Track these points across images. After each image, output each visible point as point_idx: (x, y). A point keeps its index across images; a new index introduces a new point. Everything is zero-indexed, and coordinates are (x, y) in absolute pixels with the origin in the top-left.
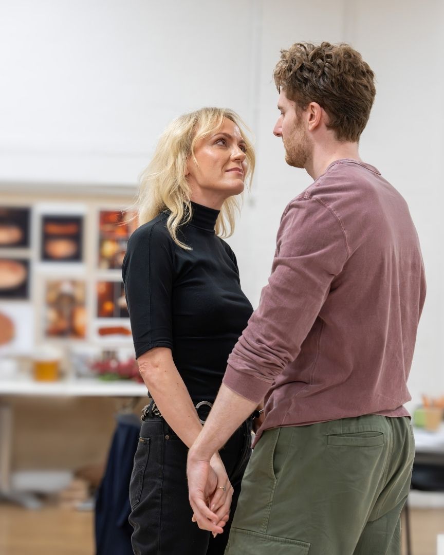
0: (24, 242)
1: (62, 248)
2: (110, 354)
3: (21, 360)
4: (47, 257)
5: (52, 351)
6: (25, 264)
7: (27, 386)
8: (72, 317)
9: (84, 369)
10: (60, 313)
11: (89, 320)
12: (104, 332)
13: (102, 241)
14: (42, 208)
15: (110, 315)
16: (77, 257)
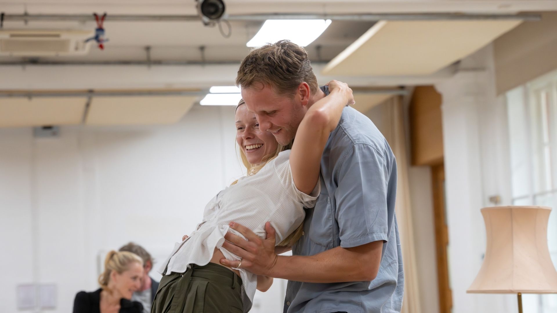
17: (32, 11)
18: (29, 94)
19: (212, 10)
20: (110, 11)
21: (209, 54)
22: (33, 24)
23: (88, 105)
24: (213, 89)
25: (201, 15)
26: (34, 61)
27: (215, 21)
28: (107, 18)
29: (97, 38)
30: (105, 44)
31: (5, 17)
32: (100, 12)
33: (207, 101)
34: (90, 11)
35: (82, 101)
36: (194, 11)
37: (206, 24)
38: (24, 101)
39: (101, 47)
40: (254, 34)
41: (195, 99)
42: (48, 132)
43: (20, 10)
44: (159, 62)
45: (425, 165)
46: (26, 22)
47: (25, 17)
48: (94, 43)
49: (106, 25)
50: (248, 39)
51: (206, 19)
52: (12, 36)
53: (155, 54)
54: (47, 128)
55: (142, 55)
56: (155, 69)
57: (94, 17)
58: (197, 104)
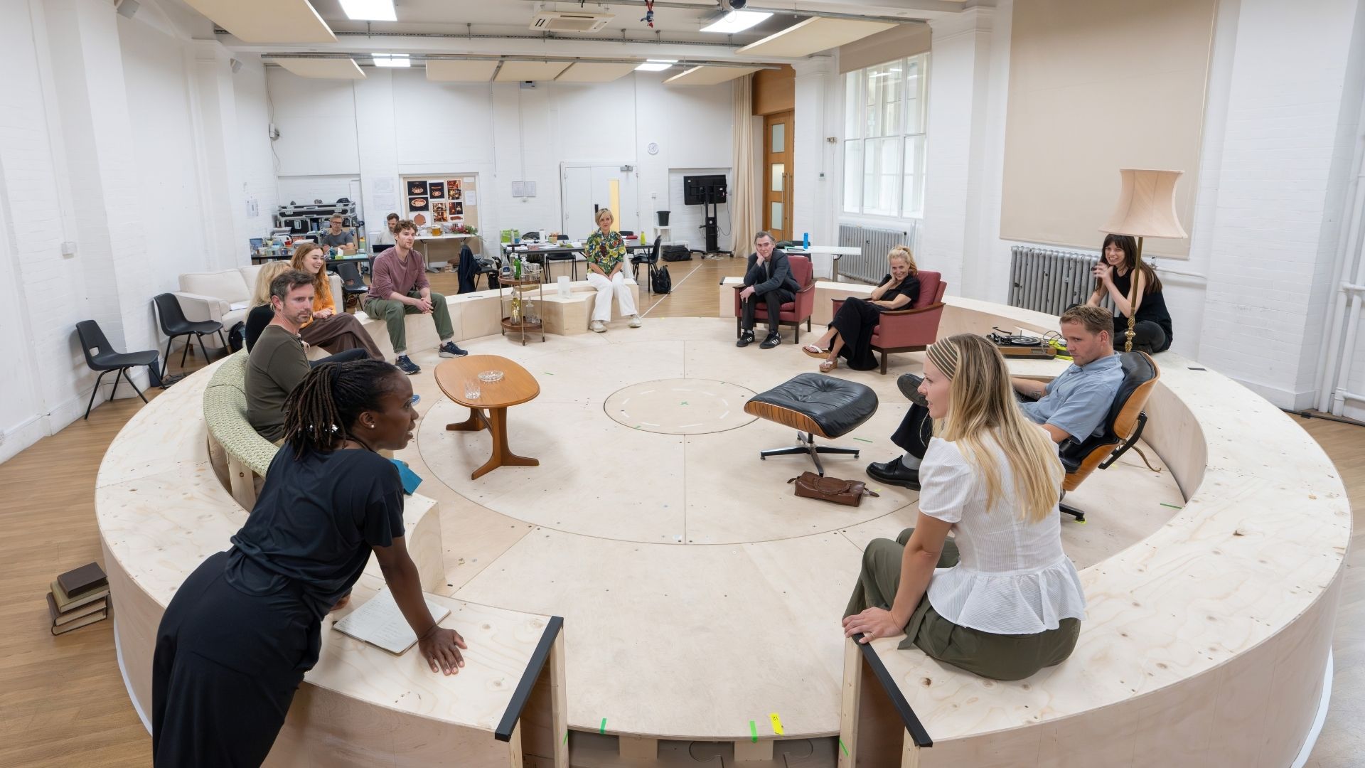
0: (425, 192)
1: (437, 194)
2: (455, 225)
3: (428, 228)
4: (432, 197)
5: (438, 226)
6: (426, 199)
7: (431, 237)
8: (442, 214)
9: (448, 231)
10: (438, 214)
11: (447, 215)
12: (452, 219)
13: (449, 192)
14: (429, 181)
15: (454, 214)
16: (442, 196)
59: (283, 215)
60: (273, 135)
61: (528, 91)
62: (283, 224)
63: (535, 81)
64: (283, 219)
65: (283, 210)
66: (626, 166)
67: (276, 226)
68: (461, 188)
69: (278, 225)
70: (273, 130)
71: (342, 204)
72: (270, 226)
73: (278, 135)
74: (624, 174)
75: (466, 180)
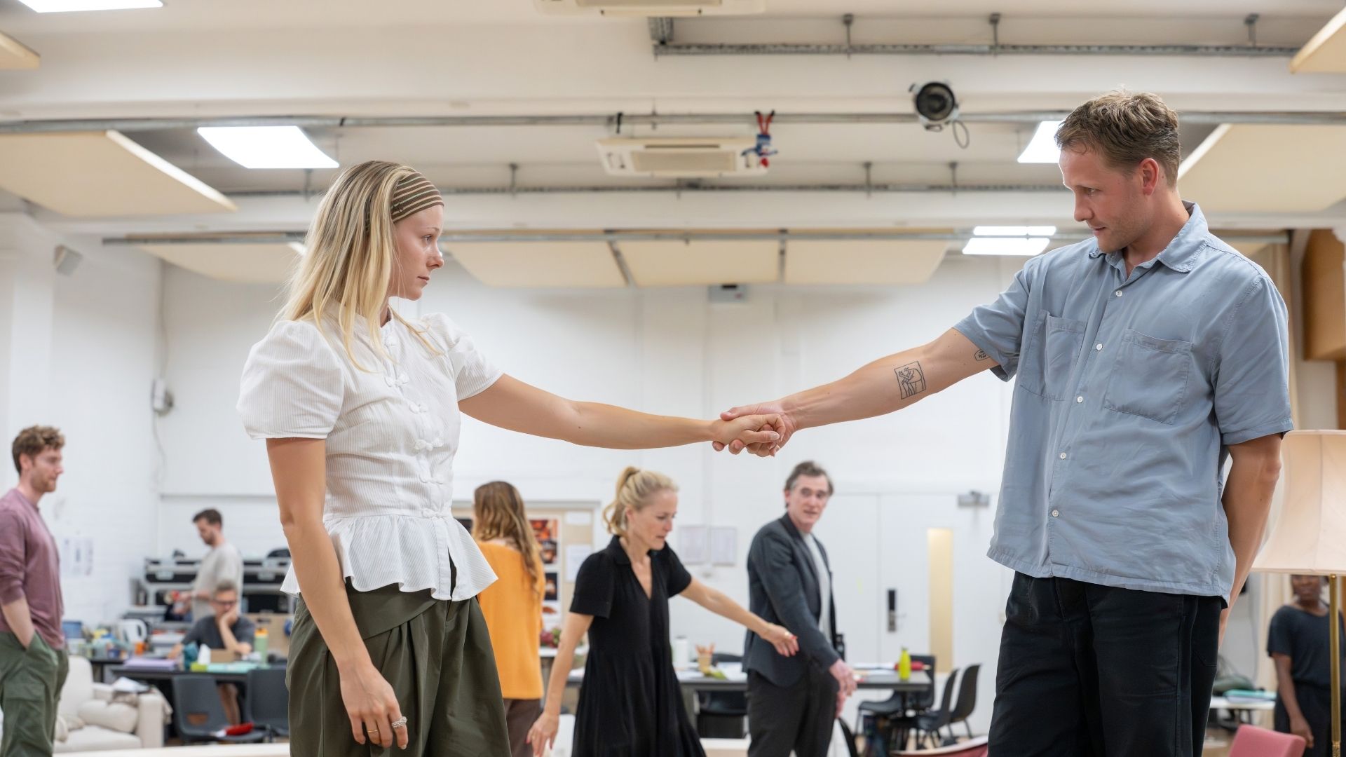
17: (661, 109)
18: (687, 236)
19: (937, 104)
20: (780, 108)
21: (963, 174)
22: (663, 128)
23: (782, 253)
24: (978, 230)
25: (917, 113)
26: (694, 185)
27: (942, 123)
28: (774, 118)
29: (758, 150)
30: (770, 158)
31: (623, 119)
32: (765, 110)
33: (972, 247)
34: (750, 109)
35: (773, 246)
36: (910, 108)
37: (928, 127)
38: (680, 245)
39: (765, 163)
40: (1027, 143)
41: (950, 245)
42: (731, 292)
43: (646, 109)
44: (884, 187)
45: (1326, 359)
46: (654, 125)
47: (653, 118)
48: (754, 158)
49: (773, 129)
50: (1020, 152)
51: (923, 120)
52: (648, 147)
53: (877, 175)
54: (732, 287)
55: (859, 175)
56: (878, 197)
57: (755, 118)
58: (959, 252)
59: (152, 578)
60: (159, 404)
61: (728, 307)
62: (152, 599)
63: (745, 286)
64: (153, 589)
65: (153, 568)
66: (973, 493)
67: (137, 603)
68: (559, 538)
69: (142, 600)
70: (160, 393)
71: (275, 561)
72: (124, 602)
73: (169, 403)
74: (968, 513)
75: (572, 519)
